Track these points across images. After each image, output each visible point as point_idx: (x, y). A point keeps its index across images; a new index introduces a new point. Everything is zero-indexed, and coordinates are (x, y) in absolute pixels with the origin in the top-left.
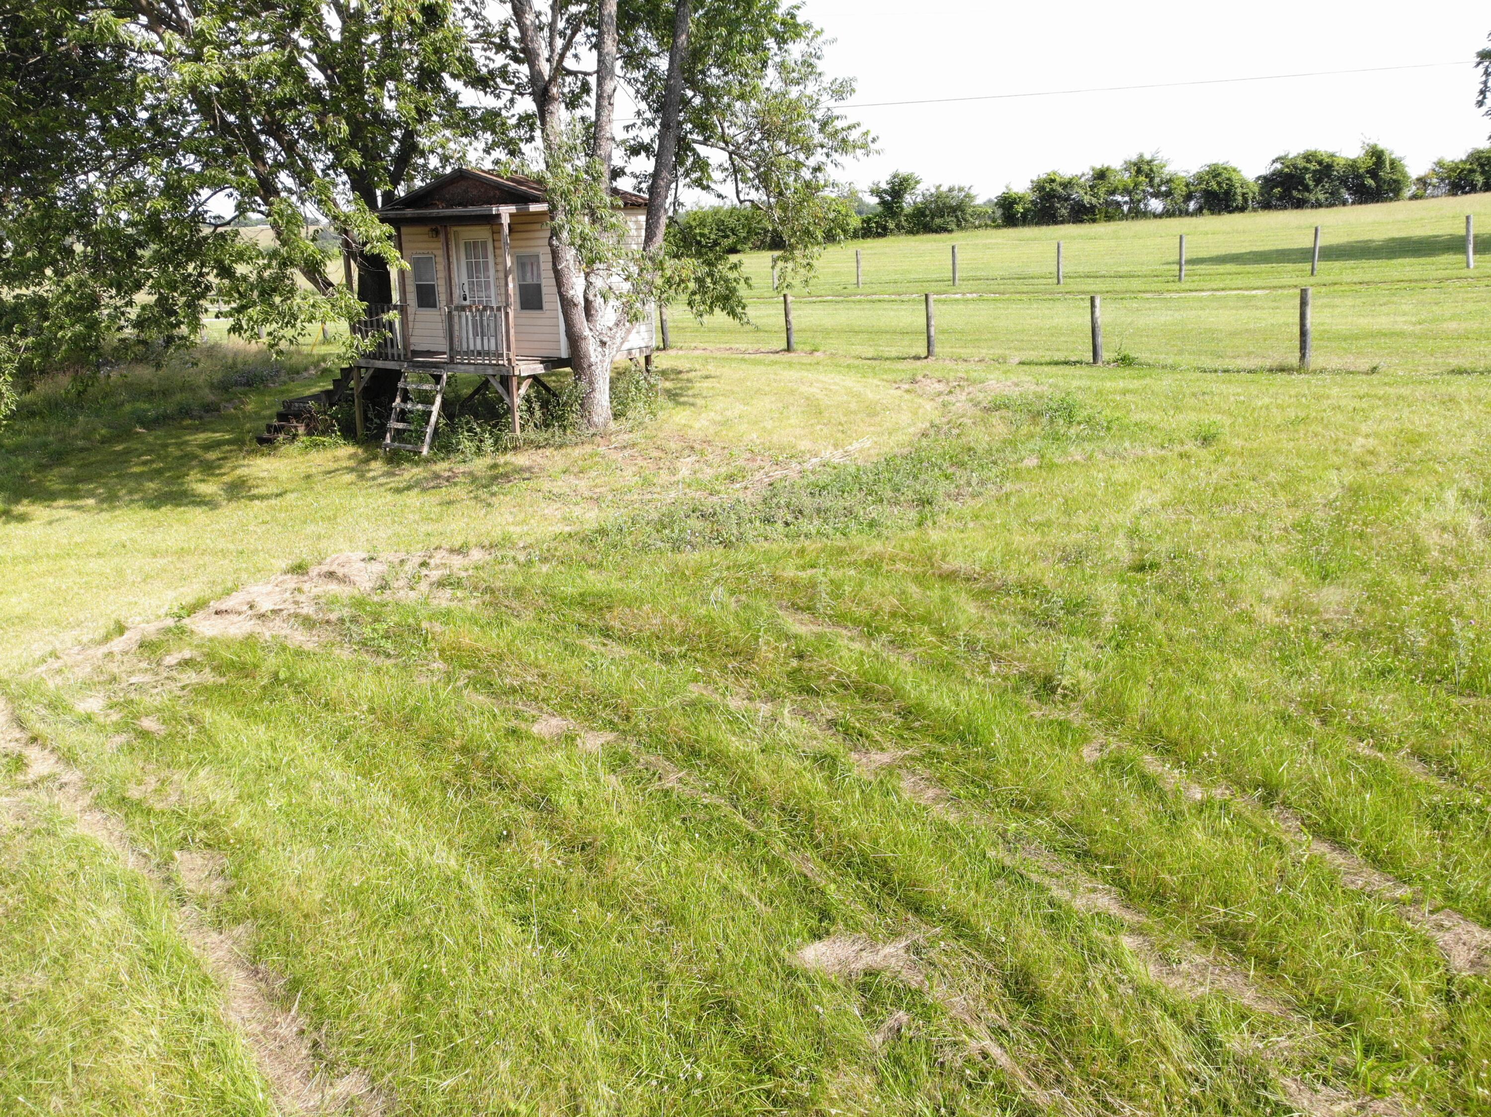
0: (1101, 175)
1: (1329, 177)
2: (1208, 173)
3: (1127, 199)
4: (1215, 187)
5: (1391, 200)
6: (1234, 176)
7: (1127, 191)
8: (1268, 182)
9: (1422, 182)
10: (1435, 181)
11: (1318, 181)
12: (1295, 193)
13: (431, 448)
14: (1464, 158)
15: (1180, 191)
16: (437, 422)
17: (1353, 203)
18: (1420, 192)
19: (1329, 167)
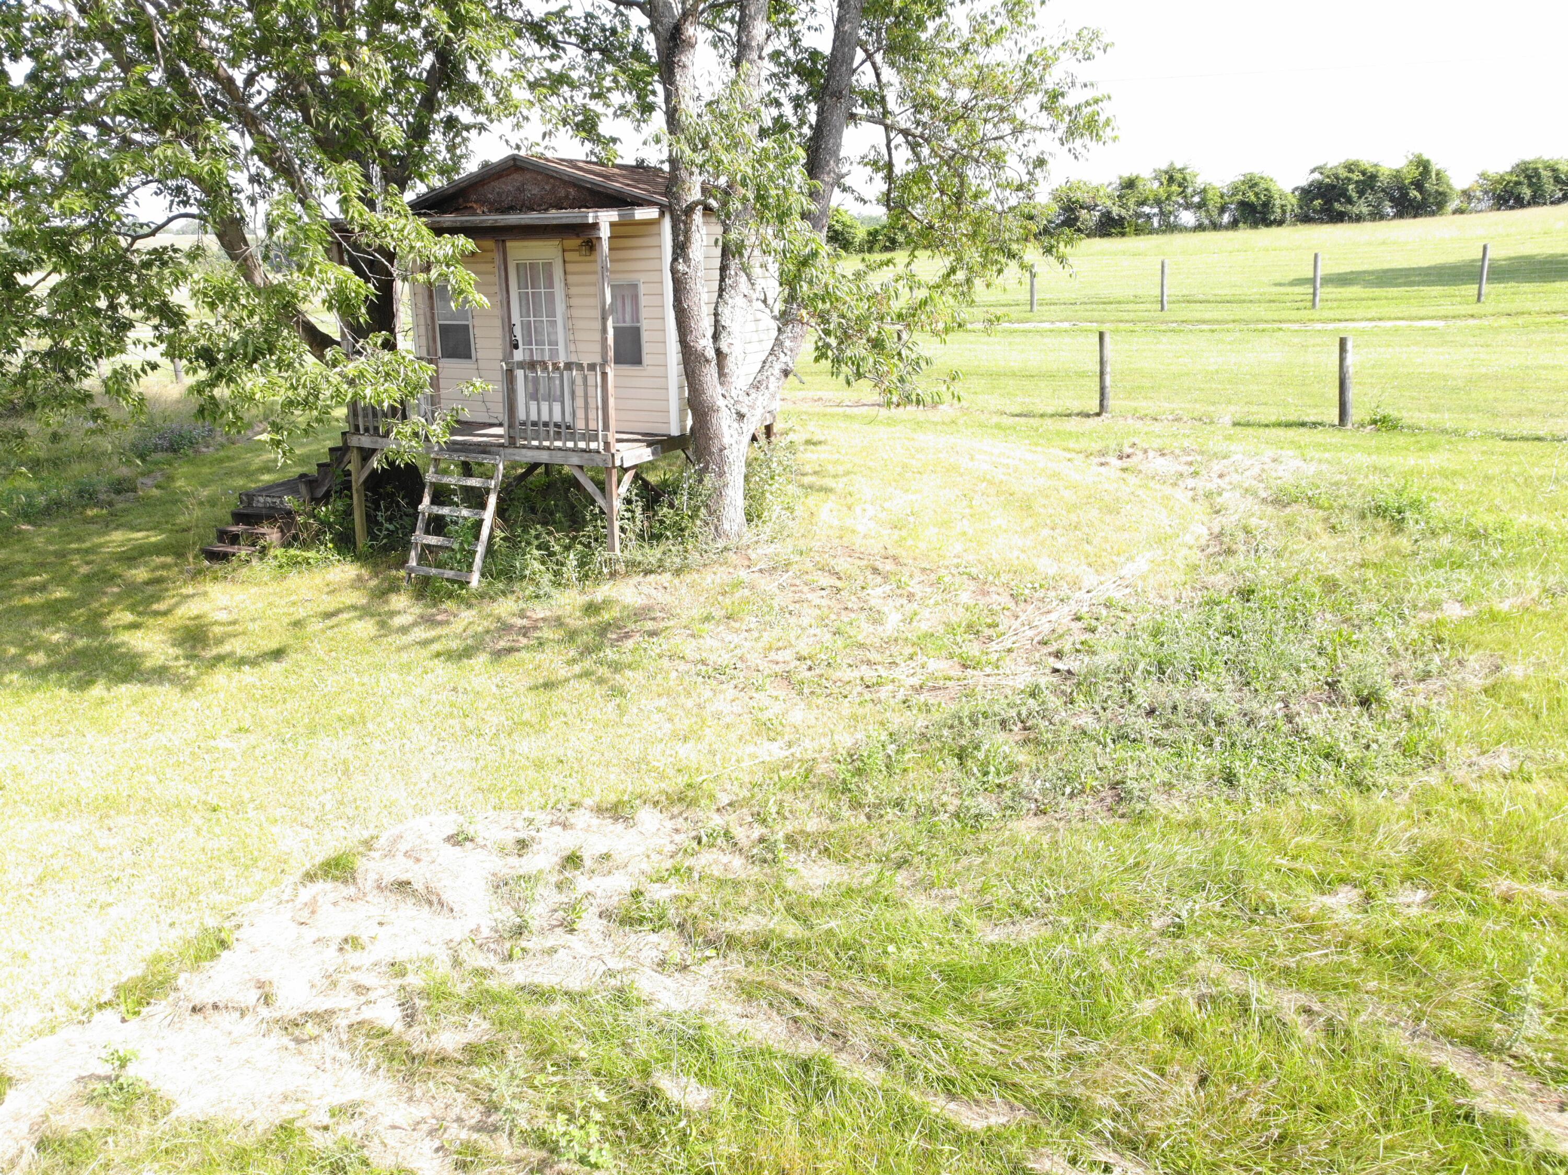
0: (1130, 184)
1: (1372, 189)
2: (1243, 183)
3: (1156, 210)
4: (1253, 198)
5: (1433, 214)
6: (1273, 188)
7: (1158, 202)
8: (1307, 194)
9: (1467, 195)
10: (1479, 194)
11: (1361, 193)
12: (1337, 205)
13: (483, 575)
14: (1509, 169)
15: (1214, 201)
16: (491, 537)
17: (1394, 217)
18: (1465, 205)
19: (1373, 177)
